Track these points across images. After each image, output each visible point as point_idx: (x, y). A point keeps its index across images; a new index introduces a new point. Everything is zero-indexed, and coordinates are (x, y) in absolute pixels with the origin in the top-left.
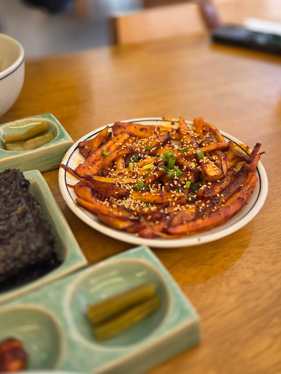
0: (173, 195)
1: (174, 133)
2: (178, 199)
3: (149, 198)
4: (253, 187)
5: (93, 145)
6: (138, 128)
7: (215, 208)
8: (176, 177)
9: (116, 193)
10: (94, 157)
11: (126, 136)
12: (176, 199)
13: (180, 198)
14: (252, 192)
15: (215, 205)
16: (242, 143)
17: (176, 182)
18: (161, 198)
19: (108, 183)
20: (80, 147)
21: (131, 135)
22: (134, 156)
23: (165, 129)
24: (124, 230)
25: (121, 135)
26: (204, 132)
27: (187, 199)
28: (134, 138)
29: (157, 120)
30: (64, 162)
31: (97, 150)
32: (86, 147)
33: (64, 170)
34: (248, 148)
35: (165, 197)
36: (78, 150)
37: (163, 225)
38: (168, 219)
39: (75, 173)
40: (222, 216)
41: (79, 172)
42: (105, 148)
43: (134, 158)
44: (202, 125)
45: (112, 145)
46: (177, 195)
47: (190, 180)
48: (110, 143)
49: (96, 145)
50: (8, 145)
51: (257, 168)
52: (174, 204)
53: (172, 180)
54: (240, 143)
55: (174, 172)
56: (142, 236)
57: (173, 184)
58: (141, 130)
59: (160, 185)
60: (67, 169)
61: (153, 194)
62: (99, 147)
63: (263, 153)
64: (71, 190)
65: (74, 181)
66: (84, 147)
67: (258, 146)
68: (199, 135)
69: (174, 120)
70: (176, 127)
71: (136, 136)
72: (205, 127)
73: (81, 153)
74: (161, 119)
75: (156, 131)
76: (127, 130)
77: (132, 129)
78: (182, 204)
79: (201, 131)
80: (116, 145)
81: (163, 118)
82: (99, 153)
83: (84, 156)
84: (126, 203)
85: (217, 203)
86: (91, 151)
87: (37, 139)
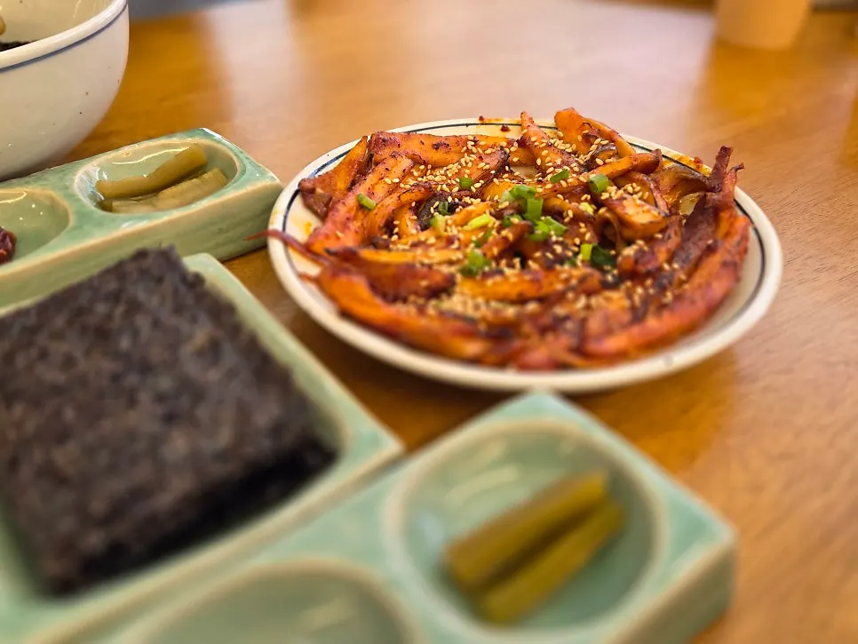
0: (565, 276)
1: (513, 149)
2: (580, 282)
3: (505, 289)
4: (745, 238)
5: (336, 184)
6: (428, 143)
7: (668, 294)
8: (554, 238)
9: (424, 283)
10: (342, 211)
11: (406, 163)
12: (574, 282)
13: (583, 280)
14: (745, 251)
15: (665, 290)
16: (681, 154)
17: (558, 249)
18: (537, 286)
19: (398, 266)
20: (304, 192)
21: (417, 161)
22: (437, 203)
23: (491, 143)
24: (475, 361)
25: (392, 161)
26: (588, 139)
27: (603, 279)
28: (422, 167)
29: (467, 125)
30: (276, 224)
31: (345, 195)
32: (319, 190)
33: (282, 244)
34: (698, 163)
35: (545, 282)
36: (298, 200)
37: (566, 340)
38: (573, 329)
39: (307, 250)
40: (701, 305)
41: (318, 247)
42: (361, 190)
43: (437, 207)
44: (578, 124)
45: (376, 184)
46: (575, 272)
47: (589, 242)
48: (371, 179)
49: (341, 184)
50: (115, 204)
51: (735, 200)
52: (570, 295)
53: (546, 244)
54: (676, 156)
55: (546, 227)
56: (525, 368)
57: (553, 252)
58: (436, 147)
59: (517, 261)
60: (288, 242)
61: (514, 279)
62: (350, 189)
63: (741, 167)
64: (311, 286)
65: (310, 268)
66: (312, 191)
67: (725, 152)
68: (574, 146)
69: (505, 121)
70: (514, 134)
71: (425, 163)
72: (587, 126)
73: (309, 207)
74: (475, 120)
75: (470, 147)
76: (402, 148)
77: (414, 147)
78: (591, 293)
79: (580, 138)
80: (385, 183)
81: (481, 118)
82: (351, 201)
83: (315, 213)
85: (670, 283)
86: (331, 199)
87: (184, 185)
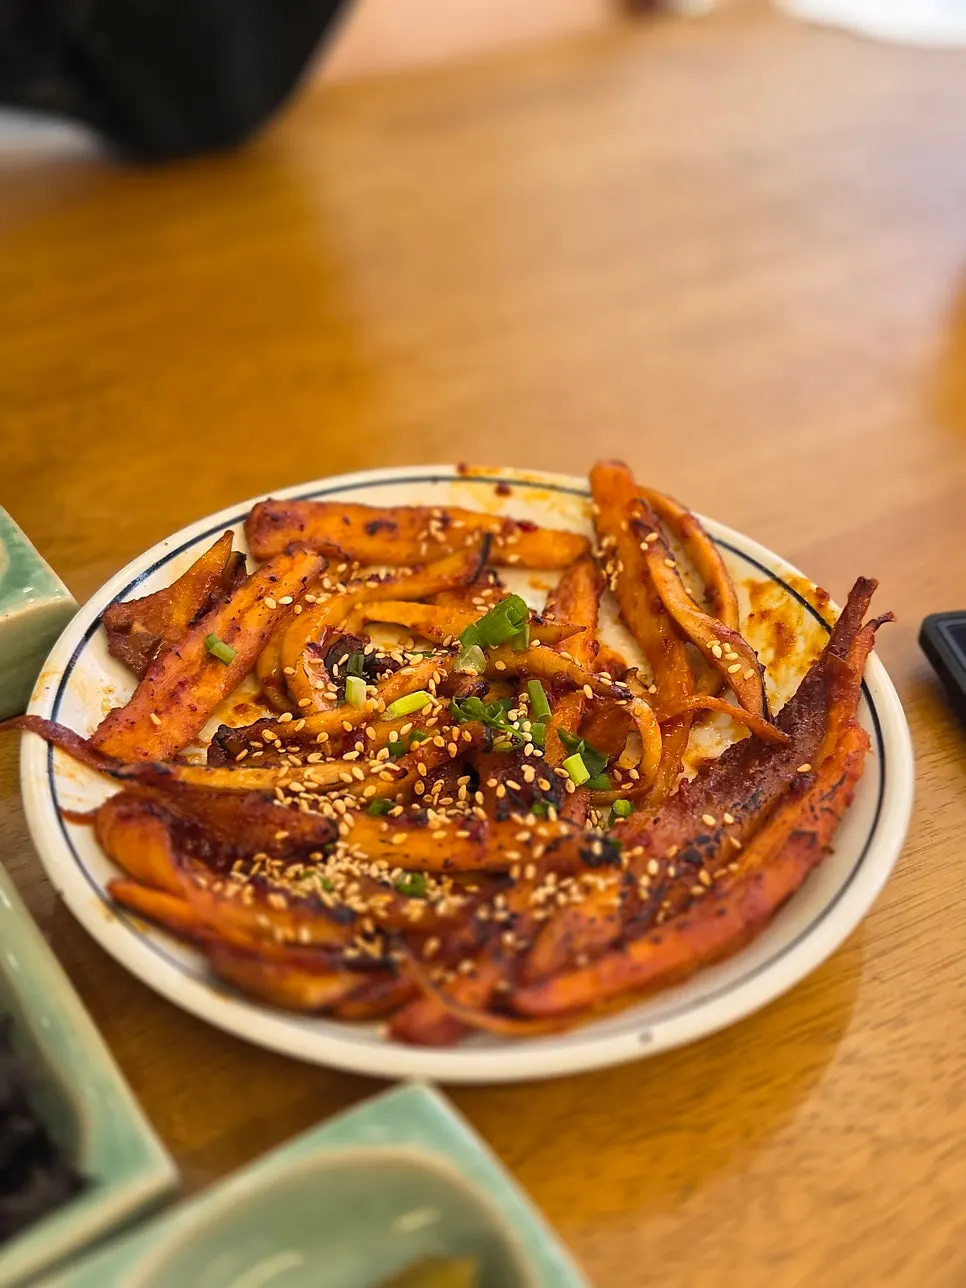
0: (524, 836)
1: (511, 540)
2: (548, 850)
3: (422, 850)
4: (852, 777)
5: (170, 616)
6: (357, 521)
7: (704, 876)
8: (529, 750)
9: (281, 835)
10: (173, 667)
11: (309, 563)
12: (539, 851)
13: (553, 847)
14: (848, 801)
15: (699, 865)
16: (799, 574)
17: (529, 773)
18: (476, 849)
19: (242, 794)
20: (114, 628)
21: (330, 555)
22: (346, 657)
23: (473, 523)
24: (328, 1013)
25: (285, 562)
26: (637, 529)
27: (584, 846)
28: (342, 567)
29: (435, 479)
30: (40, 707)
31: (185, 636)
32: (138, 627)
33: (44, 745)
34: (822, 596)
35: (491, 844)
36: (98, 637)
37: (491, 977)
38: (512, 948)
39: (91, 753)
40: (734, 920)
41: (111, 747)
42: (217, 624)
43: (346, 662)
44: (626, 499)
45: (249, 608)
46: (543, 831)
48: (241, 598)
49: (180, 616)
51: (864, 685)
52: (531, 871)
53: (513, 759)
54: (789, 576)
55: (518, 725)
56: (405, 1037)
57: (520, 778)
58: (372, 529)
59: (464, 780)
60: (54, 737)
61: (440, 835)
62: (193, 625)
63: (888, 618)
64: (80, 834)
65: (91, 791)
66: (126, 629)
67: (863, 588)
68: (615, 542)
69: (507, 474)
70: (516, 508)
71: (348, 560)
72: (640, 507)
73: (114, 653)
74: (450, 470)
75: (433, 531)
76: (307, 532)
77: (330, 530)
78: (563, 874)
79: (624, 525)
80: (265, 607)
81: (462, 468)
82: (193, 649)
83: (128, 667)
84: (326, 879)
85: (711, 854)
86: (158, 642)
